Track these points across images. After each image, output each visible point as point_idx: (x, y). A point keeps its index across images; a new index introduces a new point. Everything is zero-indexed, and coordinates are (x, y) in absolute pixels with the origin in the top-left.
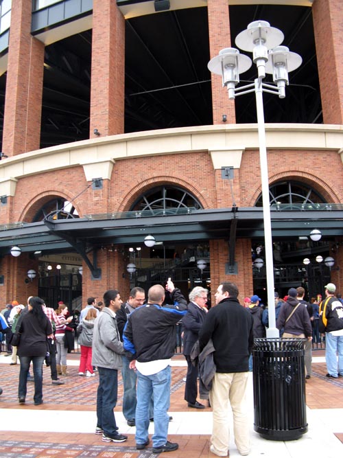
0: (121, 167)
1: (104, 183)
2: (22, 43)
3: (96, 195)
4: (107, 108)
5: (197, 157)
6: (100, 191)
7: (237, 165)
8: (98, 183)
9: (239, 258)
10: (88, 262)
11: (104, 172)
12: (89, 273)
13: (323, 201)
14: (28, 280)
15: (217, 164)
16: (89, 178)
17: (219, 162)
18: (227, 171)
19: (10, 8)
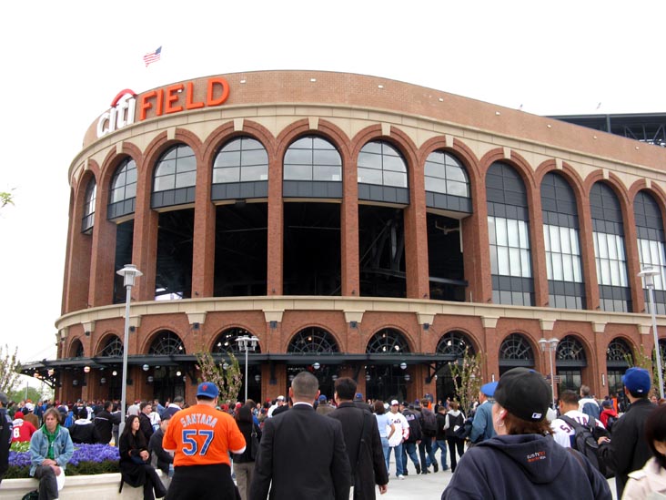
0: (211, 316)
1: (201, 326)
2: (144, 217)
3: (195, 333)
4: (203, 278)
5: (257, 313)
6: (197, 331)
7: (279, 320)
8: (196, 325)
9: (278, 375)
10: (189, 374)
11: (200, 320)
12: (190, 381)
13: (336, 351)
14: (148, 383)
15: (268, 320)
16: (191, 323)
17: (269, 318)
18: (274, 324)
19: (136, 180)
